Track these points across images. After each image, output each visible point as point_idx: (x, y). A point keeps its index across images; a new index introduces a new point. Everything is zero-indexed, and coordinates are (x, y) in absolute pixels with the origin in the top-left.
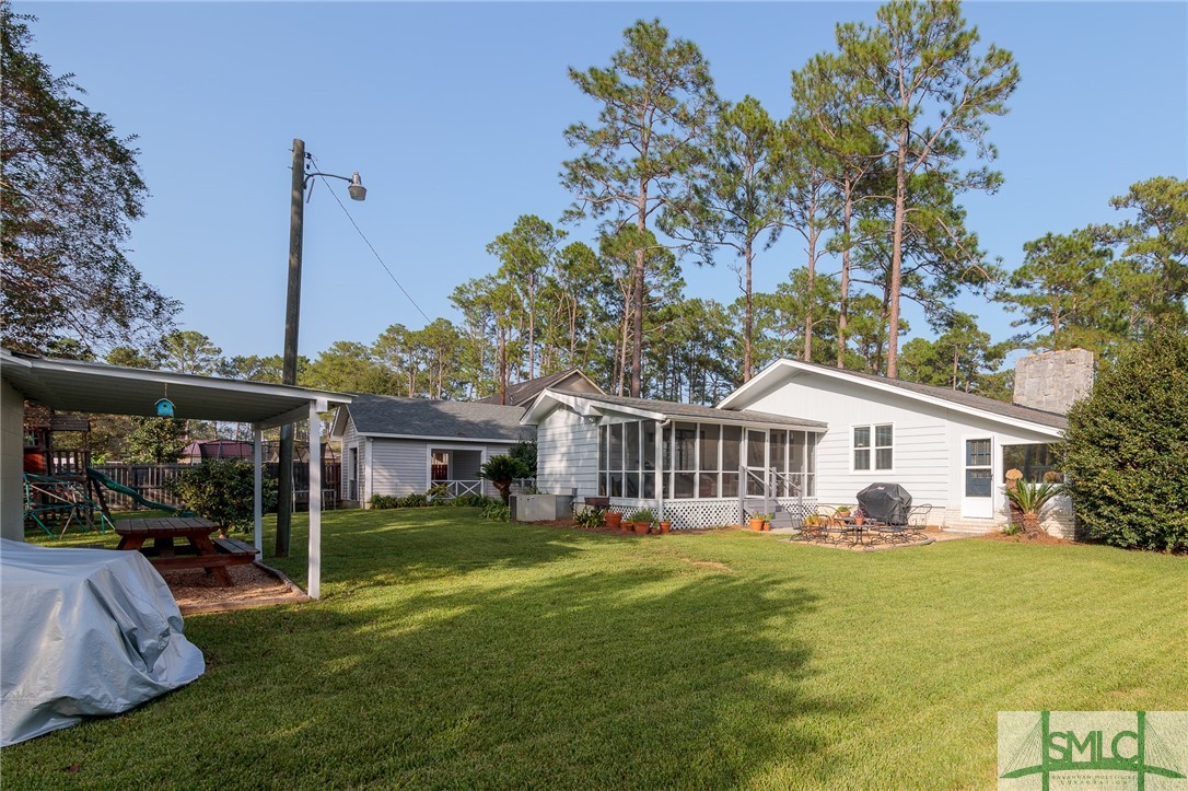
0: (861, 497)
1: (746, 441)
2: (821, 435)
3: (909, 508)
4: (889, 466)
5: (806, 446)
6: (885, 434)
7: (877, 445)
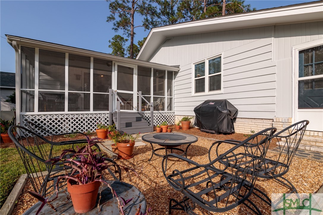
0: (197, 110)
1: (116, 72)
2: (176, 73)
3: (235, 119)
4: (219, 88)
5: (166, 80)
6: (216, 65)
7: (210, 74)
